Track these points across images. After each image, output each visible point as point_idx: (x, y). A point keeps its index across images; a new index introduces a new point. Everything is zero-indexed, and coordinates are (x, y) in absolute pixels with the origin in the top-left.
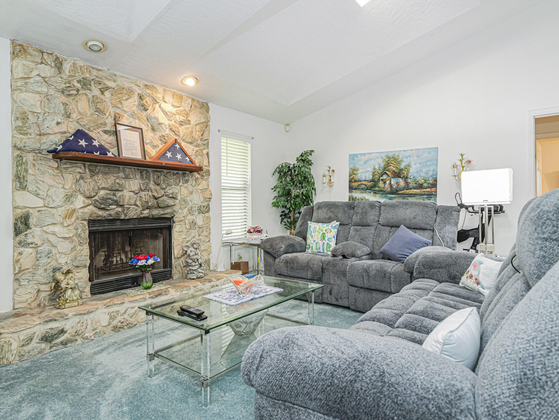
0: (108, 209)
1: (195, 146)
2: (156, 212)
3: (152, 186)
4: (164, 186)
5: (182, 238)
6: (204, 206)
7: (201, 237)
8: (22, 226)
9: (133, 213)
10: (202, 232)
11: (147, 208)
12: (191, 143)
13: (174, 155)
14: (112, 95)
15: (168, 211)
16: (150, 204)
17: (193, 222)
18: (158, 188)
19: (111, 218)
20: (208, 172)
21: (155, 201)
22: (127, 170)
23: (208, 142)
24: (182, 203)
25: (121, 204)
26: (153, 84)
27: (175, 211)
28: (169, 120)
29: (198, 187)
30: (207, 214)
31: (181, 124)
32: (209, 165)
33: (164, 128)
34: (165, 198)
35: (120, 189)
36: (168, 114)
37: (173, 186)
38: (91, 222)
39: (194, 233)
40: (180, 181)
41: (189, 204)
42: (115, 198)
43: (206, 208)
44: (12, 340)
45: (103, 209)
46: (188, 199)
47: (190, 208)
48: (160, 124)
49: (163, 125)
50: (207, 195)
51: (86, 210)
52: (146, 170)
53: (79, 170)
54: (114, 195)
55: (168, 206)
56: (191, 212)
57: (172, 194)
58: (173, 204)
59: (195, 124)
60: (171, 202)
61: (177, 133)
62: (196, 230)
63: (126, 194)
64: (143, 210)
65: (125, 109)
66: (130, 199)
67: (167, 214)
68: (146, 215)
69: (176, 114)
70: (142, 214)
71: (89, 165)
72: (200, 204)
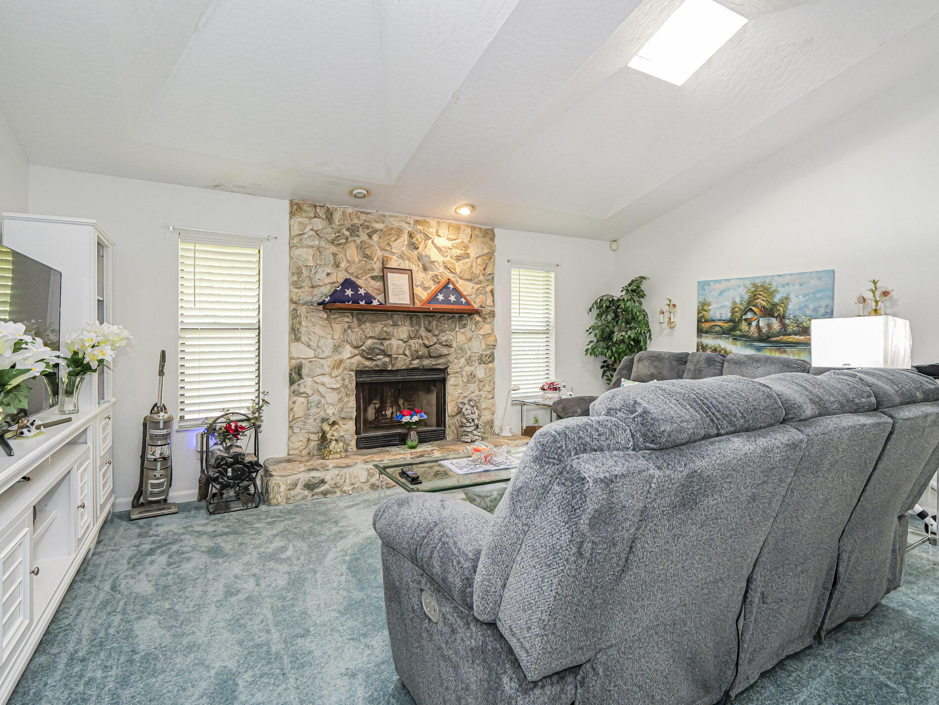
0: (375, 359)
1: (476, 283)
2: (427, 362)
3: (423, 332)
4: (437, 333)
5: (458, 392)
6: (486, 356)
7: (481, 393)
8: (295, 376)
9: (401, 363)
10: (484, 386)
11: (417, 358)
12: (470, 280)
13: (446, 297)
14: (380, 238)
15: (441, 361)
16: (420, 353)
17: (471, 374)
18: (429, 335)
19: (378, 369)
20: (492, 314)
21: (426, 350)
22: (396, 317)
23: (493, 277)
24: (459, 352)
25: (389, 353)
26: (424, 218)
27: (449, 361)
28: (443, 256)
29: (479, 333)
30: (490, 365)
31: (458, 258)
32: (494, 305)
33: (437, 266)
34: (438, 346)
35: (388, 337)
36: (442, 249)
37: (448, 332)
38: (359, 373)
39: (473, 387)
40: (456, 325)
41: (467, 353)
42: (382, 348)
43: (489, 357)
44: (281, 483)
45: (370, 359)
46: (466, 346)
47: (468, 358)
48: (433, 262)
49: (436, 263)
50: (490, 341)
51: (353, 360)
52: (416, 315)
53: (346, 319)
54: (382, 344)
55: (440, 356)
56: (469, 361)
57: (446, 341)
58: (446, 352)
59: (476, 256)
60: (445, 351)
61: (453, 271)
62: (476, 384)
63: (394, 342)
64: (413, 360)
65: (393, 251)
66: (398, 348)
67: (438, 364)
68: (416, 366)
69: (452, 248)
70: (411, 364)
71: (357, 314)
72: (482, 352)
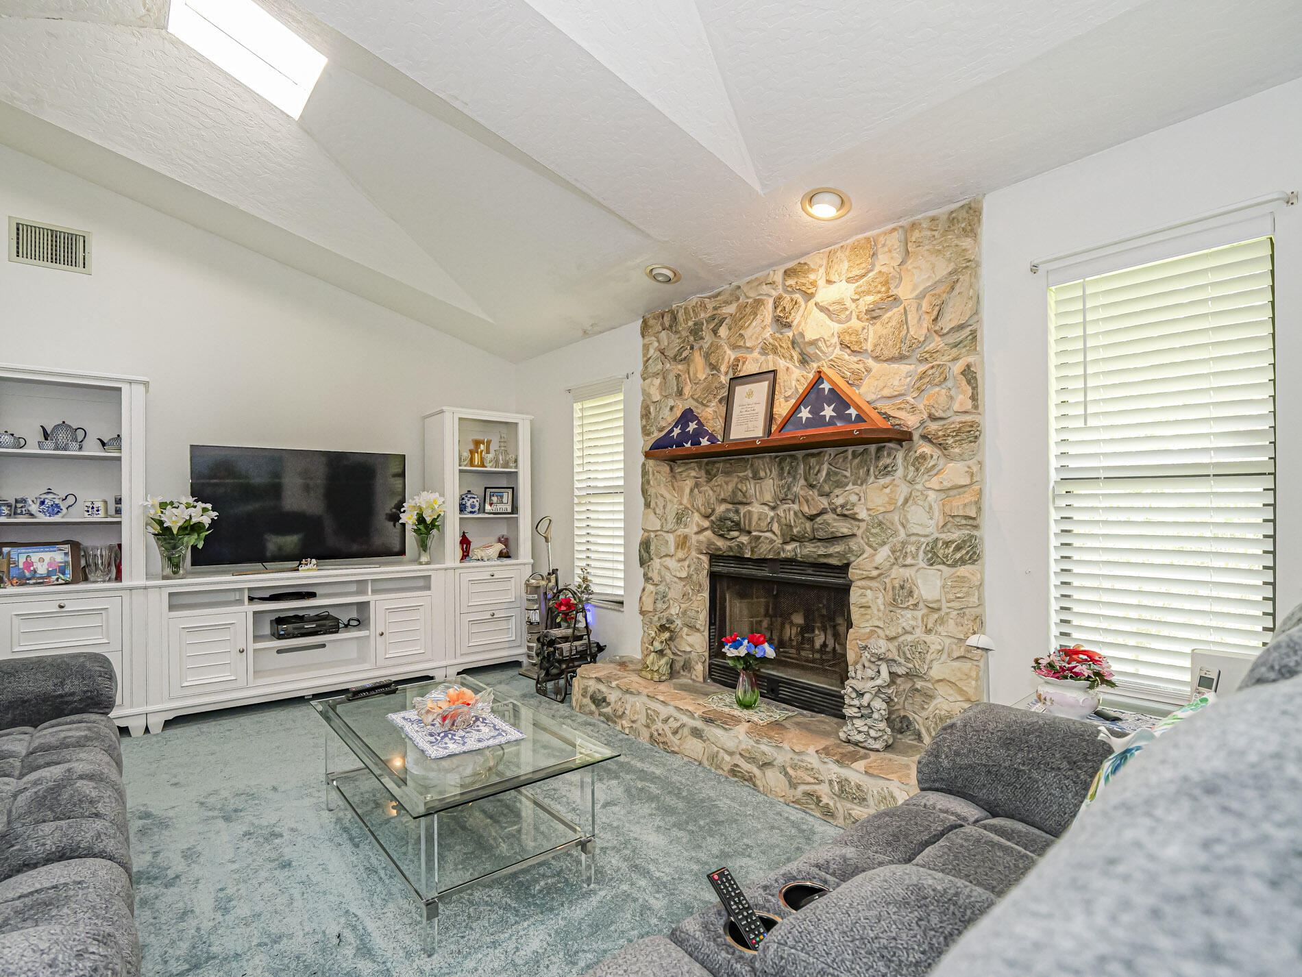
0: (729, 537)
1: (920, 361)
2: (810, 550)
3: (799, 488)
4: (827, 488)
5: (871, 623)
6: (947, 544)
7: (929, 638)
8: (645, 555)
9: (764, 551)
10: (941, 621)
11: (793, 540)
12: (901, 358)
13: (816, 411)
14: (730, 329)
15: (837, 548)
16: (795, 531)
17: (902, 587)
18: (813, 494)
19: (731, 554)
20: (970, 433)
21: (808, 525)
22: (758, 463)
23: (974, 334)
24: (873, 531)
25: (747, 528)
26: (798, 261)
27: (851, 551)
28: (840, 322)
29: (928, 485)
30: (963, 570)
31: (873, 315)
32: (976, 407)
33: (824, 348)
34: (829, 517)
35: (744, 500)
36: (831, 308)
37: (850, 487)
38: (715, 557)
39: (908, 618)
40: (868, 471)
41: (895, 534)
42: (736, 518)
43: (958, 548)
45: (722, 536)
46: (896, 518)
47: (899, 547)
48: (813, 343)
49: (820, 344)
50: (959, 505)
51: (702, 537)
52: (791, 456)
53: (693, 474)
54: (737, 512)
55: (834, 539)
56: (899, 555)
57: (842, 506)
58: (845, 531)
59: (914, 295)
60: (843, 528)
61: (856, 348)
62: (919, 614)
63: (756, 509)
64: (785, 543)
65: (748, 345)
66: (759, 519)
67: (830, 556)
68: (789, 555)
69: (857, 297)
70: (784, 550)
71: (707, 464)
72: (936, 535)
